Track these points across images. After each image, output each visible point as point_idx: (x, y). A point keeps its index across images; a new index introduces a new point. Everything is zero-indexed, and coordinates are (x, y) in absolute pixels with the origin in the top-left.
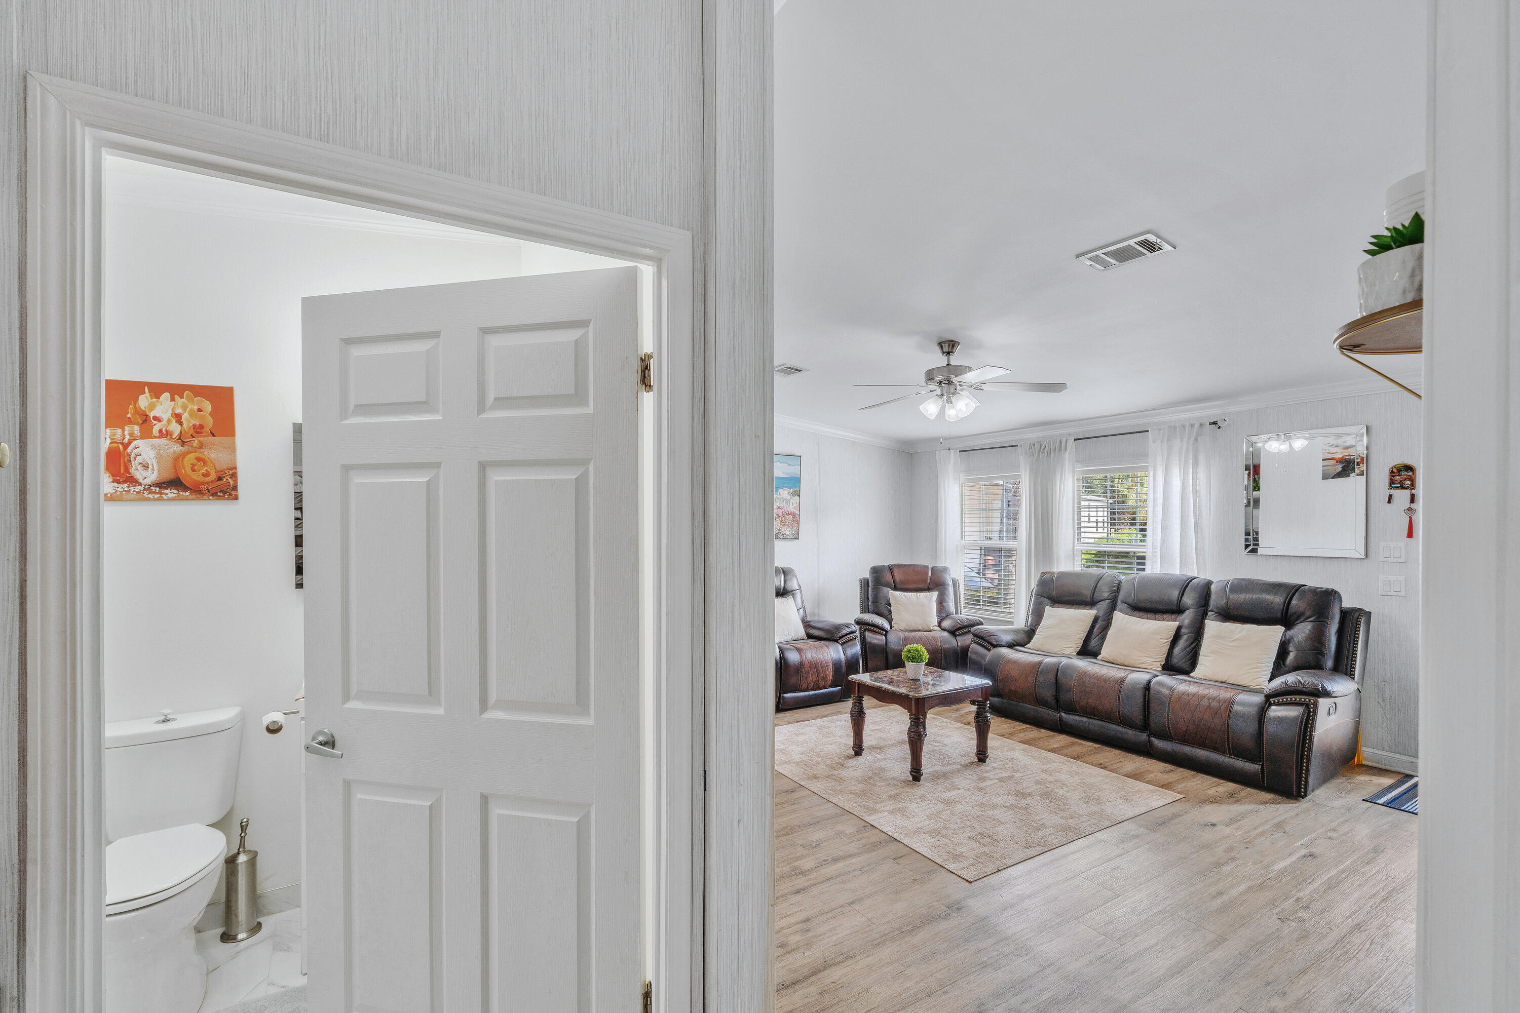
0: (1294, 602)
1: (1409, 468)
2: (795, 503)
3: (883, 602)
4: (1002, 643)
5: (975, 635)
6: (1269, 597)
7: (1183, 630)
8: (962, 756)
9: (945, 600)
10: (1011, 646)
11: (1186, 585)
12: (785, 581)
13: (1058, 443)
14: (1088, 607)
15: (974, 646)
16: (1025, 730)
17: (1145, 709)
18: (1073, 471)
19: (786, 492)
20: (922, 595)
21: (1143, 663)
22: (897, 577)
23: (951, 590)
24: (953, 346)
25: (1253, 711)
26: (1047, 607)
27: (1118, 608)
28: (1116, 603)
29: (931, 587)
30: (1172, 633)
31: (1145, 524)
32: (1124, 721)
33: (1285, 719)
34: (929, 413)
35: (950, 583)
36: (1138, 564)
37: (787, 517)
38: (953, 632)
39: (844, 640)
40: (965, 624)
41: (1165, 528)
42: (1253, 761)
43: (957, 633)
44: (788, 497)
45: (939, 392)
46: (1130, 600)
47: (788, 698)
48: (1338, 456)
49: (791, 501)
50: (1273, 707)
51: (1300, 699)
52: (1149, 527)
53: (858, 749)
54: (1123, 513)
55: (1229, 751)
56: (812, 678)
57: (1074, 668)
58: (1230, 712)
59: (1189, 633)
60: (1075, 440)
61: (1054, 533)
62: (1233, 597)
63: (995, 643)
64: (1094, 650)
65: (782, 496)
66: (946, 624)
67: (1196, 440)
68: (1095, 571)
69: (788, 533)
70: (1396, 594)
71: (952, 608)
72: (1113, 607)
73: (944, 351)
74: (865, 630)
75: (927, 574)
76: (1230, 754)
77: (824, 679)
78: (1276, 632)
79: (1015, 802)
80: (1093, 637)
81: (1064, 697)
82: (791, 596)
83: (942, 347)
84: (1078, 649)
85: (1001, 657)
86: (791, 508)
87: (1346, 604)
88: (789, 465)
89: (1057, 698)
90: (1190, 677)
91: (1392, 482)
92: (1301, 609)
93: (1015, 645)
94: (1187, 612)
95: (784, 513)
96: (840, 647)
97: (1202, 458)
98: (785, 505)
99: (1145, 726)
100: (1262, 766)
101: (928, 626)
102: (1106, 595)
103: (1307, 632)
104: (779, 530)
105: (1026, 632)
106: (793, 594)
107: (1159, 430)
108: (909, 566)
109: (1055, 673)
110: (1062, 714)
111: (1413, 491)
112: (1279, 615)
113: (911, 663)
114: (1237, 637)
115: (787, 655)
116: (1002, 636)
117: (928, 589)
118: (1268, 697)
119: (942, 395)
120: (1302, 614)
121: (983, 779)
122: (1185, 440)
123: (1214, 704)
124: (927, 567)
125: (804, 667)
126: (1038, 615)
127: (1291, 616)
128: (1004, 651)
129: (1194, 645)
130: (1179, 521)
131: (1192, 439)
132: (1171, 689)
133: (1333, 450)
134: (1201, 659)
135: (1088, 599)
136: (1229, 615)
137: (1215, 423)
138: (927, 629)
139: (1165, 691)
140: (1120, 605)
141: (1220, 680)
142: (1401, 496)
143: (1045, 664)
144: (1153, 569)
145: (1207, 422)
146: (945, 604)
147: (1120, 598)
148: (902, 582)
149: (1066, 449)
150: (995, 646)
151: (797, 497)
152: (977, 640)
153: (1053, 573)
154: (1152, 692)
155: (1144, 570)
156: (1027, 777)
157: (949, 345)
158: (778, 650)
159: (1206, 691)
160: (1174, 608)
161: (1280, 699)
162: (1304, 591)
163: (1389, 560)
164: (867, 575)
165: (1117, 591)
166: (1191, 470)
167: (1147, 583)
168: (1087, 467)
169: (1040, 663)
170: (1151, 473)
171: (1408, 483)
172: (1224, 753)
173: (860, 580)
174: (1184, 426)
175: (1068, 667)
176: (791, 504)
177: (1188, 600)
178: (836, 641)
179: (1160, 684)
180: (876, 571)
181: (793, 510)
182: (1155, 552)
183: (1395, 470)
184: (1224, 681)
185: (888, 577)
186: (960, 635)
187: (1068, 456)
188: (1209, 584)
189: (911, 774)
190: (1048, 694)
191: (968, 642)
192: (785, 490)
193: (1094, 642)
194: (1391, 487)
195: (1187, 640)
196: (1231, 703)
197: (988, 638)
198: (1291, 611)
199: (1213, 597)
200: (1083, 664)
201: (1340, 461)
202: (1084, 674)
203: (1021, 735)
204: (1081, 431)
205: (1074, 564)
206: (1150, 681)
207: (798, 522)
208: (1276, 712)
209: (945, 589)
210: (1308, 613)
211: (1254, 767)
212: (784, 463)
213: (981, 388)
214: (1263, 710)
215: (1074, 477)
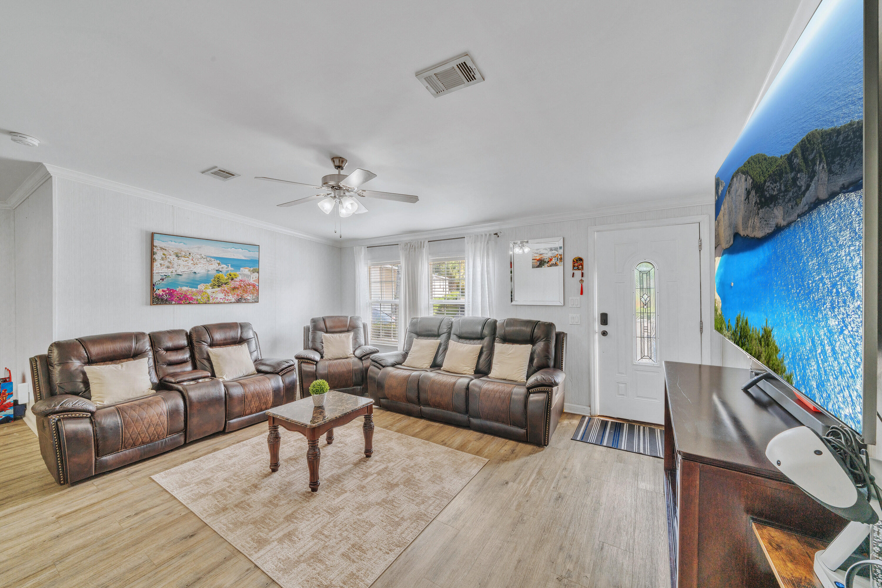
0: (535, 331)
1: (581, 259)
2: (254, 277)
3: (318, 341)
4: (388, 364)
5: (373, 361)
6: (524, 328)
7: (484, 349)
8: (356, 454)
9: (358, 337)
10: (393, 365)
11: (485, 324)
12: (241, 333)
13: (419, 243)
14: (436, 338)
15: (372, 367)
16: (399, 420)
17: (466, 401)
18: (428, 260)
19: (247, 270)
20: (343, 335)
21: (465, 371)
22: (328, 324)
23: (362, 330)
24: (342, 162)
25: (522, 397)
26: (414, 339)
27: (451, 338)
28: (450, 335)
29: (349, 329)
30: (479, 351)
31: (464, 289)
32: (455, 409)
33: (537, 401)
34: (325, 209)
35: (361, 326)
36: (461, 311)
37: (248, 287)
38: (360, 359)
39: (284, 372)
40: (368, 352)
41: (474, 291)
42: (522, 427)
43: (363, 358)
44: (249, 273)
45: (333, 195)
46: (457, 333)
47: (234, 423)
48: (538, 258)
49: (252, 276)
50: (531, 395)
51: (544, 389)
52: (466, 291)
53: (275, 467)
54: (454, 283)
55: (510, 423)
56: (254, 405)
57: (427, 378)
58: (511, 399)
59: (487, 351)
60: (429, 242)
61: (418, 296)
62: (508, 329)
63: (384, 365)
64: (440, 363)
65: (244, 273)
66: (358, 353)
67: (488, 243)
68: (440, 317)
69: (249, 298)
70: (576, 323)
71: (362, 341)
72: (449, 338)
73: (336, 164)
74: (302, 363)
75: (347, 321)
76: (511, 425)
77: (266, 403)
78: (528, 348)
79: (384, 496)
80: (439, 356)
81: (423, 396)
82: (246, 344)
83: (334, 161)
84: (431, 364)
85: (386, 374)
86: (252, 281)
87: (558, 329)
88: (249, 251)
89: (418, 397)
90: (488, 377)
91: (574, 266)
92: (539, 335)
93: (396, 365)
94: (486, 338)
95: (245, 284)
96: (280, 378)
97: (490, 253)
98: (246, 279)
99: (467, 412)
100: (527, 430)
101: (346, 355)
102: (445, 330)
103: (542, 347)
104: (241, 296)
105: (402, 355)
106: (248, 342)
107: (470, 237)
108: (336, 317)
109: (417, 382)
110: (422, 407)
111: (583, 271)
112: (529, 338)
113: (315, 395)
114: (511, 352)
115: (231, 391)
116: (388, 360)
117: (348, 331)
118: (528, 389)
119: (335, 197)
120: (539, 337)
121: (366, 476)
122: (483, 243)
123: (503, 395)
124: (347, 317)
125: (247, 398)
126: (410, 344)
127: (534, 338)
128: (390, 369)
129: (489, 357)
130: (480, 287)
131: (486, 242)
132: (480, 388)
133: (536, 255)
134: (494, 366)
135: (436, 333)
136: (506, 340)
137: (496, 234)
138: (346, 357)
139: (477, 389)
140: (453, 336)
141: (503, 378)
142: (578, 273)
143: (412, 376)
144: (468, 314)
145: (493, 233)
146: (358, 340)
147: (452, 332)
148: (331, 328)
149: (424, 247)
150: (384, 367)
151: (256, 274)
152: (373, 363)
153: (418, 318)
154: (470, 390)
155: (463, 314)
156: (396, 466)
157: (339, 161)
158: (223, 388)
159: (498, 388)
160: (479, 336)
161: (534, 389)
162: (540, 325)
163: (573, 306)
164: (309, 324)
165: (451, 328)
166: (485, 260)
167: (466, 323)
168: (435, 257)
169: (409, 376)
170: (467, 261)
171: (580, 267)
172: (508, 424)
173: (304, 328)
174: (482, 235)
175: (426, 377)
176: (251, 278)
177: (486, 332)
178: (278, 373)
179: (474, 385)
180: (314, 321)
181: (253, 282)
182: (469, 305)
183: (575, 260)
184: (505, 378)
185: (322, 325)
186: (365, 359)
187: (425, 251)
188: (495, 322)
189: (310, 487)
190: (413, 395)
191: (369, 364)
192: (246, 269)
193: (439, 359)
194: (573, 269)
195: (486, 354)
196: (511, 393)
197: (380, 362)
198: (535, 335)
199: (498, 330)
200: (432, 375)
201: (538, 260)
202: (433, 382)
203: (398, 425)
204: (431, 237)
205: (429, 312)
206: (469, 384)
207: (258, 291)
208: (533, 397)
209: (359, 330)
210: (542, 337)
211: (523, 431)
212: (245, 249)
213: (363, 195)
214: (527, 397)
215: (428, 263)
